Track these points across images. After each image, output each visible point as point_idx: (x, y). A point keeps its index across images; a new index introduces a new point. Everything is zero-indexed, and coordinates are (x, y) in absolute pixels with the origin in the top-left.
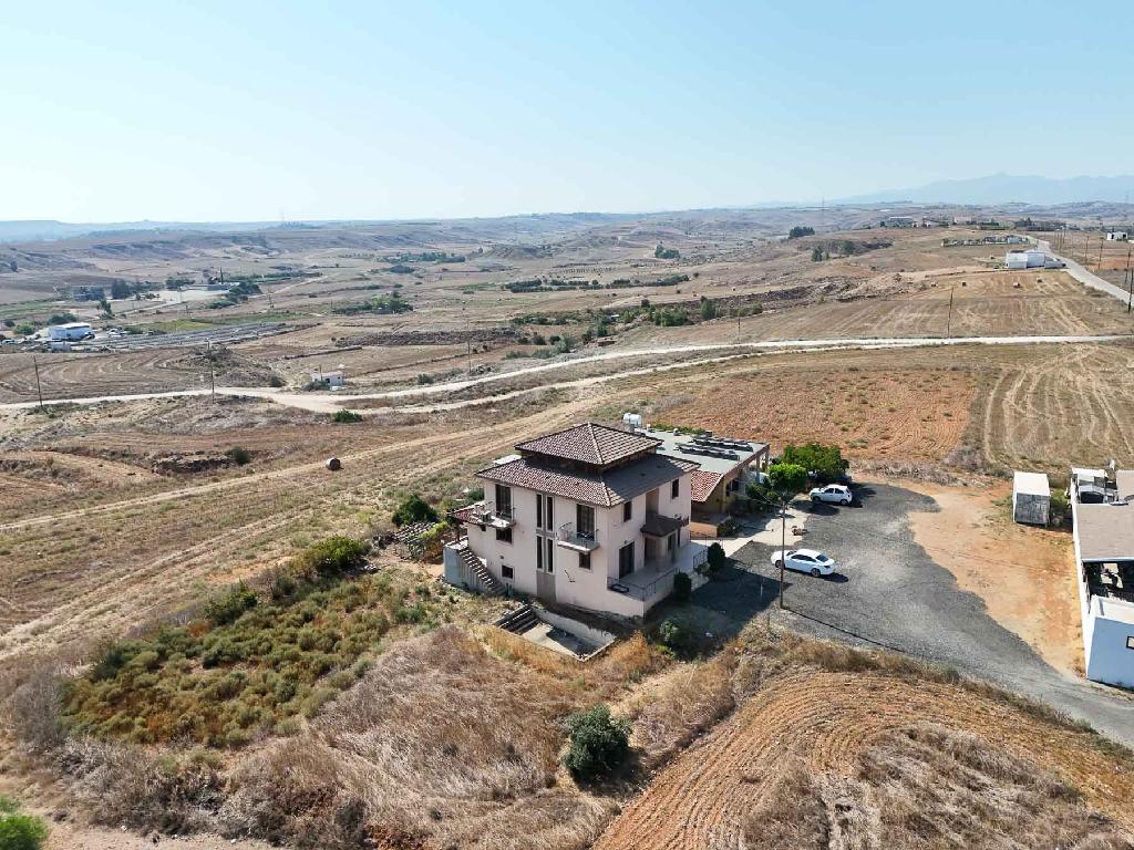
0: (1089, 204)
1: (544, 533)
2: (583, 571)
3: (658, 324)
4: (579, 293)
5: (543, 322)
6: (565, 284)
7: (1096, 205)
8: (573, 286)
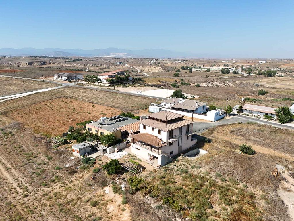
1: (180, 137)
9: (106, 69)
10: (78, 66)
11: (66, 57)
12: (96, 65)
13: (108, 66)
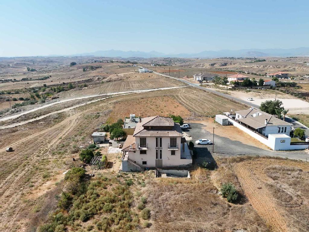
0: (134, 58)
1: (159, 148)
2: (173, 156)
3: (55, 91)
4: (11, 83)
5: (9, 93)
6: (3, 81)
7: (136, 58)
8: (7, 81)
9: (288, 71)
10: (256, 67)
11: (254, 58)
12: (278, 67)
13: (294, 67)
